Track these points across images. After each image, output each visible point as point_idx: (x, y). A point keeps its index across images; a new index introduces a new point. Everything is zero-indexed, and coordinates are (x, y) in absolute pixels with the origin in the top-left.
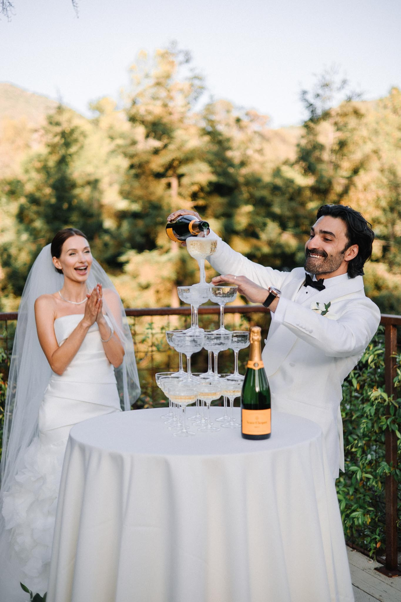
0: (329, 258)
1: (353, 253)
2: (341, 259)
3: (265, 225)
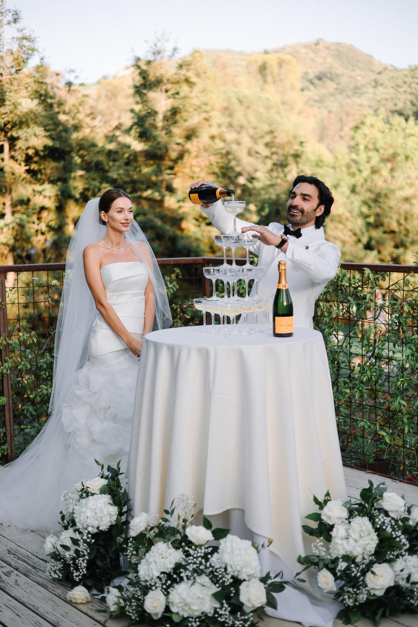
0: (305, 214)
1: (320, 211)
2: (313, 215)
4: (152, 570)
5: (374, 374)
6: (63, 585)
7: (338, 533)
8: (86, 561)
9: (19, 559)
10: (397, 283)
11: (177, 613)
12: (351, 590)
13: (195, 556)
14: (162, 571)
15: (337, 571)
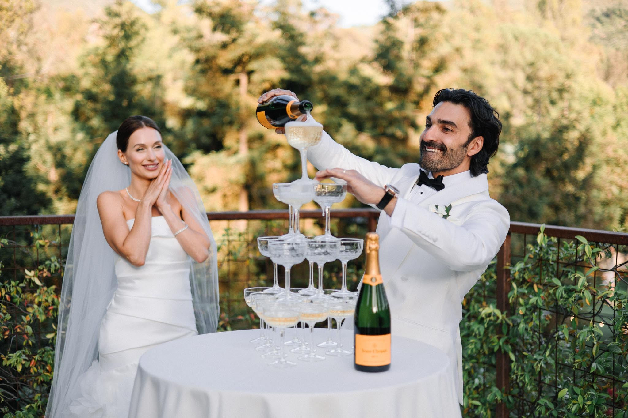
0: (449, 153)
1: (477, 146)
2: (463, 153)
3: (340, 125)
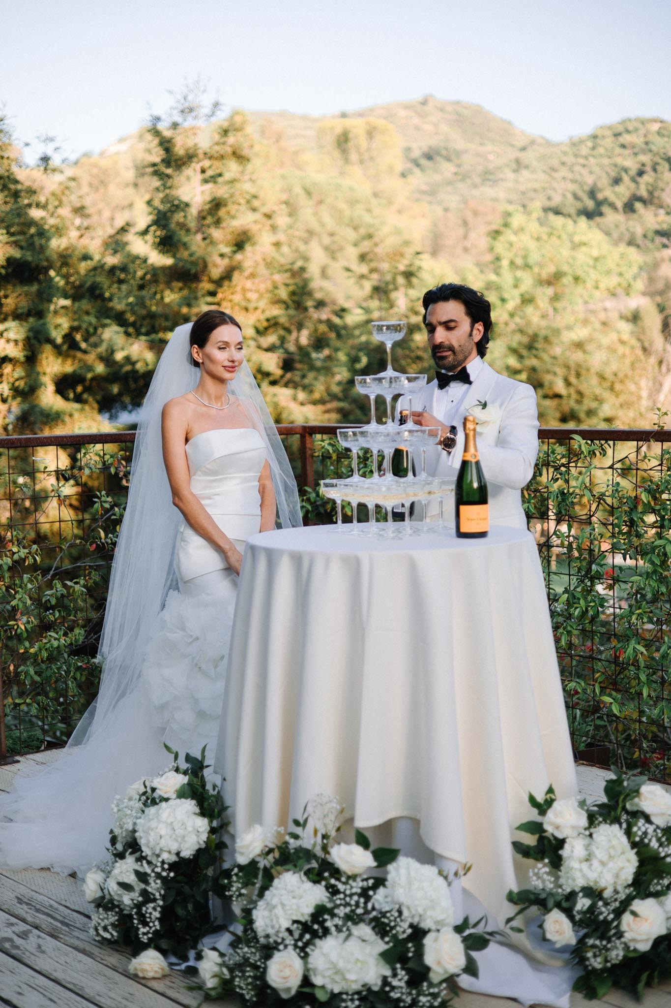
1: (478, 331)
2: (471, 343)
4: (277, 918)
5: (592, 604)
6: (117, 951)
7: (574, 851)
8: (159, 909)
9: (38, 911)
10: (627, 457)
11: (323, 987)
12: (598, 942)
13: (348, 892)
14: (295, 918)
15: (575, 913)
